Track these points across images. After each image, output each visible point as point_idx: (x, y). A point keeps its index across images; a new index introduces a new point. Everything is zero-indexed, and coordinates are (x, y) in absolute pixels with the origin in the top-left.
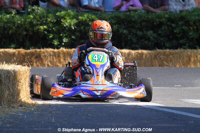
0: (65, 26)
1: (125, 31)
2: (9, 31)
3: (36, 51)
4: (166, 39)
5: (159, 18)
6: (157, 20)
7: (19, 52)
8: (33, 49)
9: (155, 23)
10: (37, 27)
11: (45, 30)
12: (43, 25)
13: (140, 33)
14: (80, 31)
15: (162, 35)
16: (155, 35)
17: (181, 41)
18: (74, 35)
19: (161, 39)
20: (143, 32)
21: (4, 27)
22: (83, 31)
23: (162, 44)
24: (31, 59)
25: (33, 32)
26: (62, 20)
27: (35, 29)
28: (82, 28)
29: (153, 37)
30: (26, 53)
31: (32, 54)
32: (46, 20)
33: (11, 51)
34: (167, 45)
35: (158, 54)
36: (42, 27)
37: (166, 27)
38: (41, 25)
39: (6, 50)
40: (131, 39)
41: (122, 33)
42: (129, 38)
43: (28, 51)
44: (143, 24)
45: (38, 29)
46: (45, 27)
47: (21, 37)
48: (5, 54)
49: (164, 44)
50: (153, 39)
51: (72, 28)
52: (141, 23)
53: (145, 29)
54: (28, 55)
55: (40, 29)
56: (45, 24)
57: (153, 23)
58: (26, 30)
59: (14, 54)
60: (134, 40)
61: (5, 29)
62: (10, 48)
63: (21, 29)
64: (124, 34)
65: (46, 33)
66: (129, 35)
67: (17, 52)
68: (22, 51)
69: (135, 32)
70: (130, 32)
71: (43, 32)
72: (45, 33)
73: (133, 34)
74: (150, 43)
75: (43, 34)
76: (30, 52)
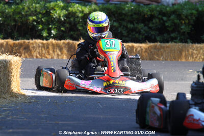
0: (54, 17)
1: (115, 24)
3: (24, 42)
4: (157, 32)
5: (150, 11)
7: (7, 43)
8: (21, 39)
9: (146, 16)
10: (26, 18)
11: (34, 20)
12: (32, 16)
13: (130, 26)
14: (70, 23)
15: (153, 28)
16: (146, 28)
17: (173, 35)
18: (64, 26)
19: (152, 33)
20: (134, 25)
22: (73, 22)
23: (153, 38)
24: (19, 50)
25: (22, 23)
26: (51, 11)
27: (23, 19)
28: (72, 19)
29: (145, 30)
30: (14, 44)
31: (20, 45)
32: (36, 11)
34: (158, 38)
35: (149, 48)
36: (31, 18)
37: (157, 20)
38: (30, 15)
40: (121, 32)
41: (112, 25)
42: (119, 31)
43: (17, 42)
44: (135, 16)
45: (27, 20)
46: (34, 18)
47: (9, 27)
49: (155, 38)
50: (144, 32)
51: (61, 20)
52: (132, 15)
53: (136, 21)
54: (16, 46)
55: (29, 20)
57: (145, 15)
58: (15, 20)
59: (2, 45)
60: (125, 33)
63: (10, 19)
64: (115, 26)
65: (35, 24)
66: (120, 27)
67: (5, 43)
68: (11, 41)
70: (120, 25)
71: (32, 23)
72: (34, 24)
73: (124, 26)
74: (141, 37)
75: (31, 25)
76: (18, 43)
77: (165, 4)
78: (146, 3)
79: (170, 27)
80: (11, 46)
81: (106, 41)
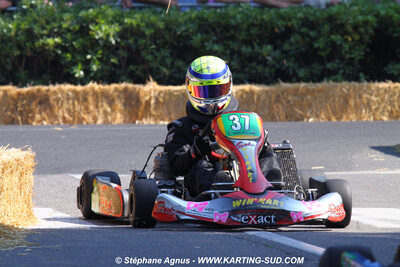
0: (97, 37)
1: (216, 47)
3: (39, 91)
5: (284, 19)
6: (281, 23)
8: (34, 85)
10: (41, 41)
11: (57, 46)
12: (53, 37)
14: (128, 48)
15: (291, 53)
17: (329, 66)
18: (116, 56)
22: (134, 47)
23: (291, 72)
24: (29, 106)
25: (34, 50)
26: (91, 27)
27: (36, 44)
28: (131, 41)
30: (19, 94)
31: (32, 96)
32: (60, 27)
35: (283, 93)
36: (50, 41)
38: (49, 36)
43: (25, 90)
44: (254, 31)
45: (44, 44)
46: (57, 40)
47: (8, 60)
50: (273, 62)
51: (111, 42)
52: (248, 29)
53: (258, 41)
54: (24, 99)
55: (48, 45)
56: (58, 34)
57: (273, 29)
58: (19, 46)
65: (59, 52)
68: (12, 89)
69: (236, 49)
71: (54, 52)
72: (57, 54)
73: (233, 51)
74: (267, 70)
75: (53, 54)
76: (28, 92)
80: (13, 99)
81: (231, 118)
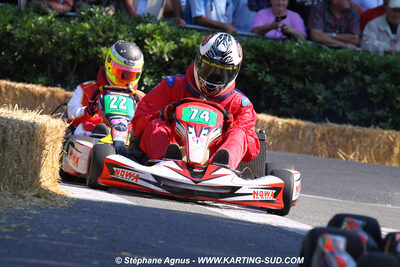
0: (151, 53)
1: (269, 79)
2: (39, 49)
4: (349, 103)
5: (340, 61)
7: (53, 93)
9: (331, 70)
10: (95, 49)
12: (107, 46)
14: (180, 67)
15: (341, 95)
16: (328, 93)
17: (379, 113)
19: (339, 104)
20: (305, 84)
21: (29, 41)
23: (341, 114)
25: (86, 57)
26: (146, 41)
27: (90, 51)
28: (185, 61)
33: (38, 88)
34: (350, 117)
35: (328, 132)
36: (104, 50)
37: (352, 81)
38: (103, 45)
39: (28, 86)
40: (278, 95)
41: (263, 80)
42: (275, 94)
45: (97, 52)
47: (60, 63)
48: (26, 93)
49: (344, 114)
50: (323, 101)
52: (303, 65)
53: (310, 78)
58: (73, 51)
59: (42, 96)
60: (285, 98)
61: (30, 44)
62: (36, 83)
63: (64, 48)
64: (268, 83)
66: (276, 86)
67: (49, 94)
68: (60, 91)
69: (288, 83)
70: (279, 81)
73: (285, 85)
74: (316, 109)
77: (371, 50)
78: (333, 45)
79: (376, 96)
80: (59, 100)
